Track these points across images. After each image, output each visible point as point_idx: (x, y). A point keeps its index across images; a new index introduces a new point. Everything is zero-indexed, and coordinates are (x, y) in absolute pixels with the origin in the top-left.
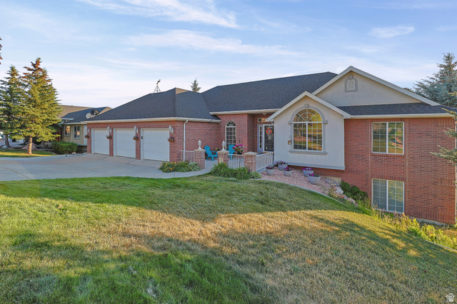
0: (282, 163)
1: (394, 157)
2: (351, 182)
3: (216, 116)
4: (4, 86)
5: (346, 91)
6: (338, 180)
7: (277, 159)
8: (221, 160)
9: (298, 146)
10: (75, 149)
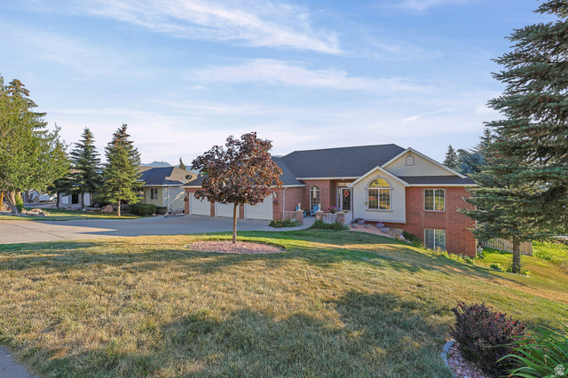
0: (361, 219)
1: (438, 213)
2: (410, 231)
3: (301, 182)
4: (79, 149)
5: (406, 165)
6: (401, 231)
7: (356, 217)
8: (318, 218)
9: (372, 206)
10: (155, 210)
